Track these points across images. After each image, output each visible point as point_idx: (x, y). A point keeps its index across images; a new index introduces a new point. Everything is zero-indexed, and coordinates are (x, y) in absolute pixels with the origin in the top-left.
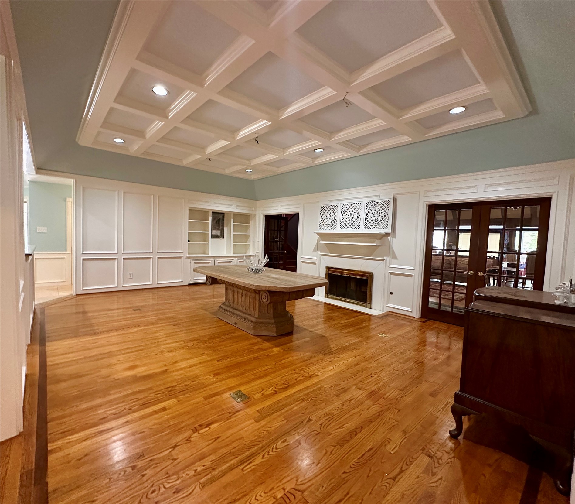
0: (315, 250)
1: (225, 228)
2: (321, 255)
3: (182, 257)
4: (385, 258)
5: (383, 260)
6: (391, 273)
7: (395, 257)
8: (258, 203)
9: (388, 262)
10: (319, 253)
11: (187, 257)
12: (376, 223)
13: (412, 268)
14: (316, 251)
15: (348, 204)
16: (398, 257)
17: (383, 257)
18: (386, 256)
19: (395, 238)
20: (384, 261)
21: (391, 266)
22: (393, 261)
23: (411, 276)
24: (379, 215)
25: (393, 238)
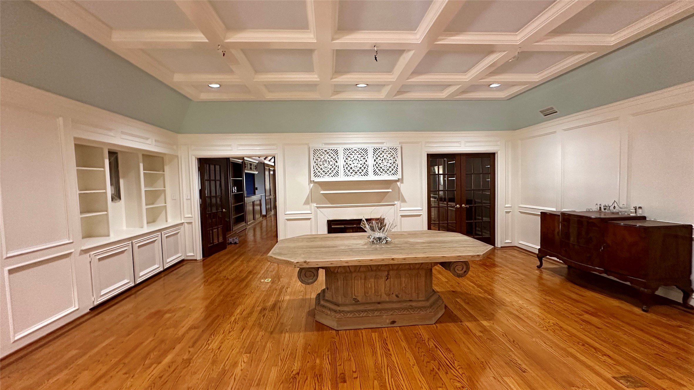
0: (306, 203)
1: (120, 180)
2: (318, 208)
3: (71, 253)
4: (396, 203)
5: (393, 205)
6: (402, 216)
7: (404, 201)
8: (182, 138)
9: (399, 205)
10: (315, 205)
11: (82, 250)
12: (386, 169)
13: (420, 209)
14: (308, 204)
15: (350, 149)
16: (407, 201)
17: (394, 202)
18: (396, 201)
19: (403, 183)
20: (395, 205)
21: (402, 209)
22: (402, 204)
23: (419, 215)
24: (387, 162)
25: (401, 183)
